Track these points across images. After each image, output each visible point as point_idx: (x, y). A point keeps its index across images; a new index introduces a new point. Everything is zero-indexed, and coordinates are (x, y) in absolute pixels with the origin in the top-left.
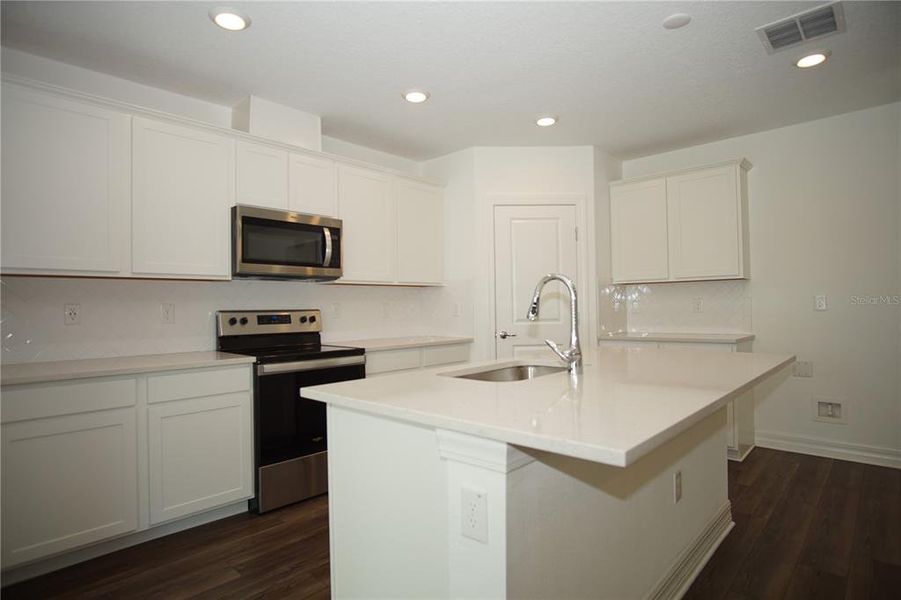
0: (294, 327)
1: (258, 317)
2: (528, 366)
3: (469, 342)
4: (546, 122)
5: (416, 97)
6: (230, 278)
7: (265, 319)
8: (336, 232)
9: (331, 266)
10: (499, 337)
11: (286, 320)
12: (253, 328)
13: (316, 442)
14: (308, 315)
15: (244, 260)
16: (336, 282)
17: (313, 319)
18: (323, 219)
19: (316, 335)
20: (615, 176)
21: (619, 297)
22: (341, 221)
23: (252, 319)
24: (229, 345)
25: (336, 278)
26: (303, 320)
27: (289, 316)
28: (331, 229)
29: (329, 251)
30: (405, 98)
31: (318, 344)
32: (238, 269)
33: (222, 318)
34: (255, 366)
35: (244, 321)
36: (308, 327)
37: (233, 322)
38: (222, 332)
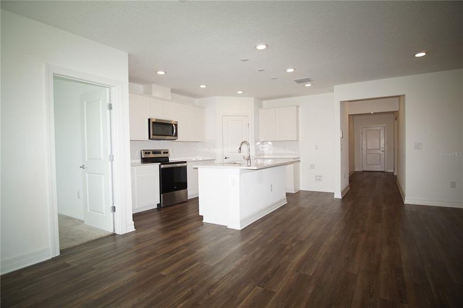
0: (162, 155)
1: (153, 152)
4: (240, 92)
5: (203, 86)
6: (148, 140)
7: (155, 152)
8: (176, 125)
9: (175, 136)
10: (224, 158)
12: (151, 155)
14: (166, 151)
15: (153, 135)
16: (176, 141)
17: (167, 153)
19: (168, 158)
20: (261, 107)
22: (177, 122)
23: (151, 152)
24: (145, 160)
26: (164, 153)
27: (161, 152)
29: (175, 131)
30: (199, 86)
31: (168, 161)
32: (151, 138)
33: (142, 152)
34: (160, 165)
35: (149, 153)
36: (165, 155)
37: (146, 153)
38: (143, 157)
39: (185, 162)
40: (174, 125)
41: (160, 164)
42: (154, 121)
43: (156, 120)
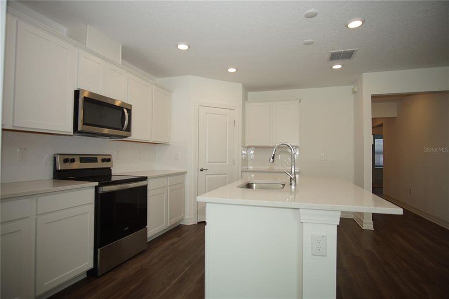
0: (99, 165)
1: (80, 158)
2: (253, 183)
3: (184, 173)
4: (232, 70)
5: (183, 47)
6: (72, 134)
7: (84, 159)
8: (129, 111)
9: (126, 131)
10: (199, 170)
11: (94, 160)
12: (77, 165)
13: (126, 230)
14: (107, 157)
15: (84, 124)
16: (125, 139)
17: (109, 160)
18: (123, 103)
19: (109, 170)
20: (246, 98)
21: (245, 152)
22: (131, 105)
23: (77, 159)
24: (61, 176)
25: (126, 137)
26: (104, 160)
27: (97, 158)
28: (127, 109)
29: (126, 122)
30: (177, 47)
31: (110, 175)
32: (80, 129)
33: (58, 158)
34: (96, 188)
35: (73, 161)
36: (105, 165)
37: (66, 161)
38: (59, 168)
39: (145, 179)
40: (125, 111)
41: (97, 184)
42: (86, 95)
43: (91, 93)
